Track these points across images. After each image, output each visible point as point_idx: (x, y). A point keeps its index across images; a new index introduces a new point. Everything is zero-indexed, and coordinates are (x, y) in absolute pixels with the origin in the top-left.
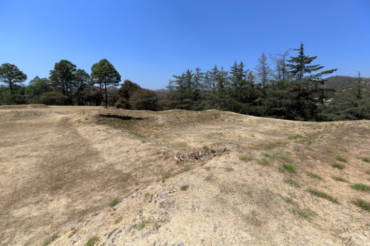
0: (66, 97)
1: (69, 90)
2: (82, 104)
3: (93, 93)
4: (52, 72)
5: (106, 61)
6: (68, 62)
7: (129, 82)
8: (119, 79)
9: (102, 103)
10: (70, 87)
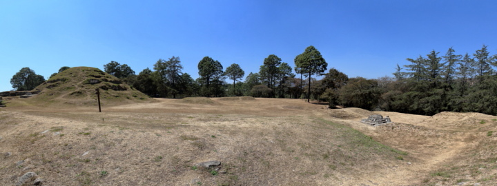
0: (270, 89)
1: (273, 83)
2: (282, 97)
3: (293, 85)
4: (262, 67)
5: (313, 48)
6: (275, 56)
7: (335, 70)
8: (325, 67)
9: (302, 96)
10: (274, 81)
